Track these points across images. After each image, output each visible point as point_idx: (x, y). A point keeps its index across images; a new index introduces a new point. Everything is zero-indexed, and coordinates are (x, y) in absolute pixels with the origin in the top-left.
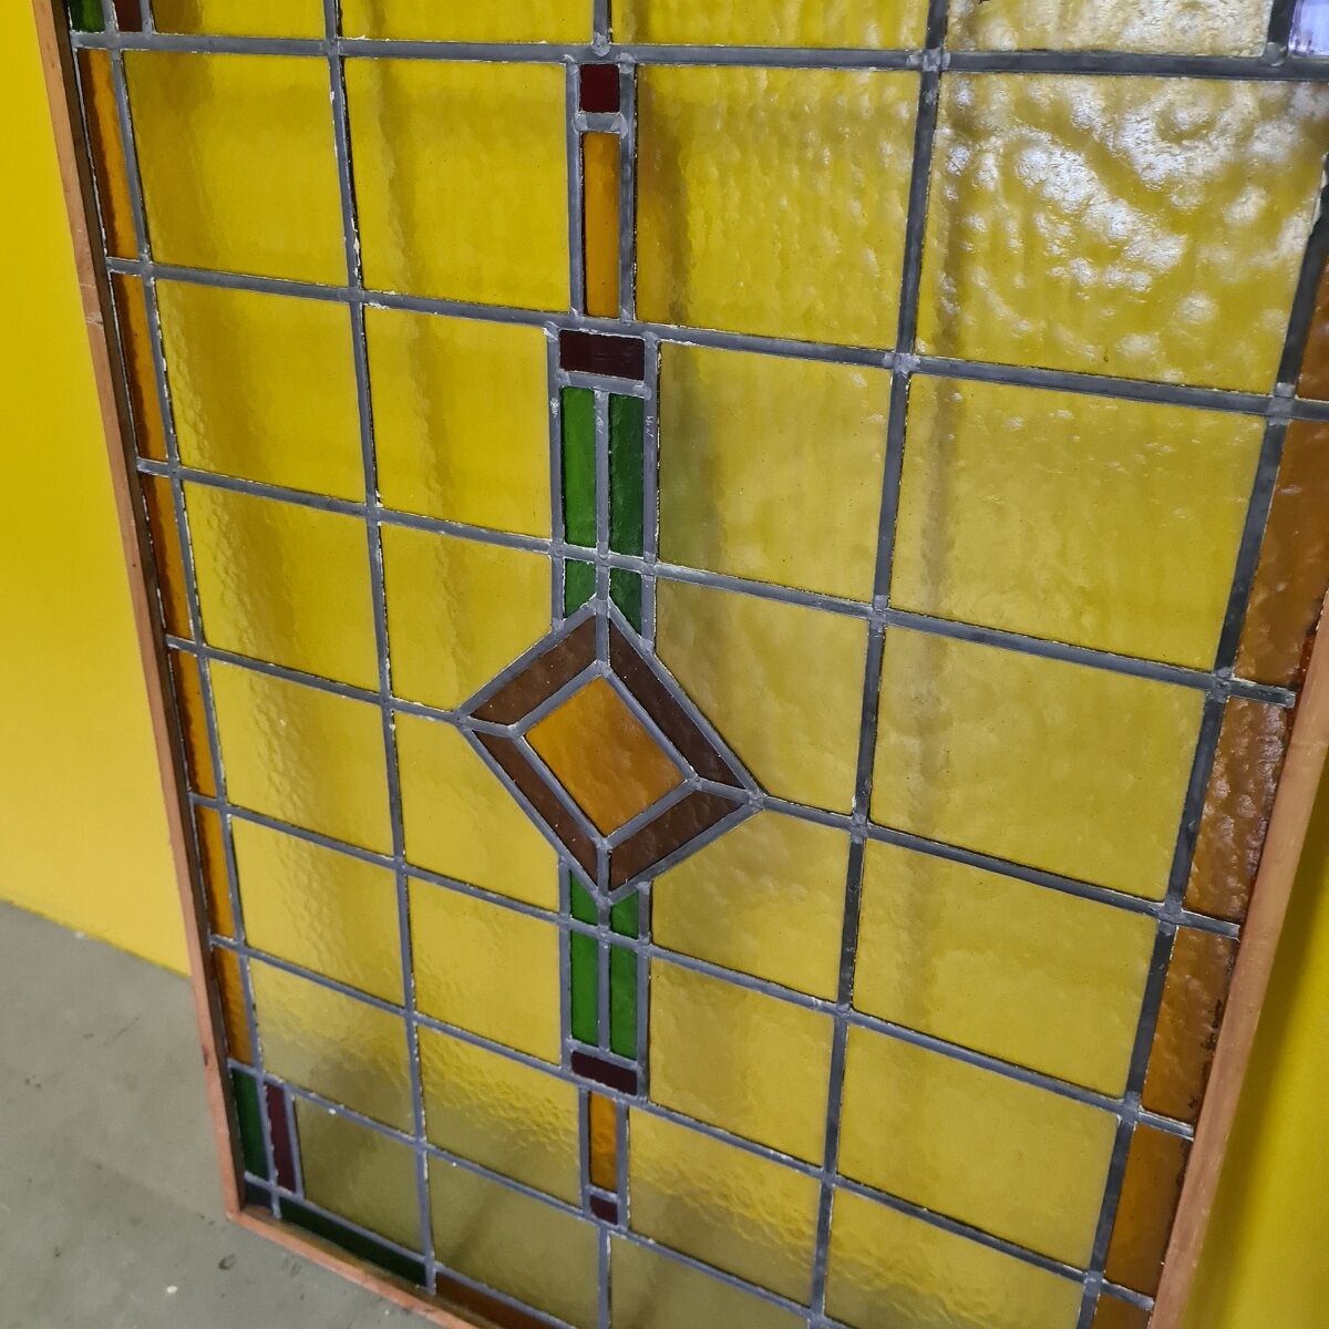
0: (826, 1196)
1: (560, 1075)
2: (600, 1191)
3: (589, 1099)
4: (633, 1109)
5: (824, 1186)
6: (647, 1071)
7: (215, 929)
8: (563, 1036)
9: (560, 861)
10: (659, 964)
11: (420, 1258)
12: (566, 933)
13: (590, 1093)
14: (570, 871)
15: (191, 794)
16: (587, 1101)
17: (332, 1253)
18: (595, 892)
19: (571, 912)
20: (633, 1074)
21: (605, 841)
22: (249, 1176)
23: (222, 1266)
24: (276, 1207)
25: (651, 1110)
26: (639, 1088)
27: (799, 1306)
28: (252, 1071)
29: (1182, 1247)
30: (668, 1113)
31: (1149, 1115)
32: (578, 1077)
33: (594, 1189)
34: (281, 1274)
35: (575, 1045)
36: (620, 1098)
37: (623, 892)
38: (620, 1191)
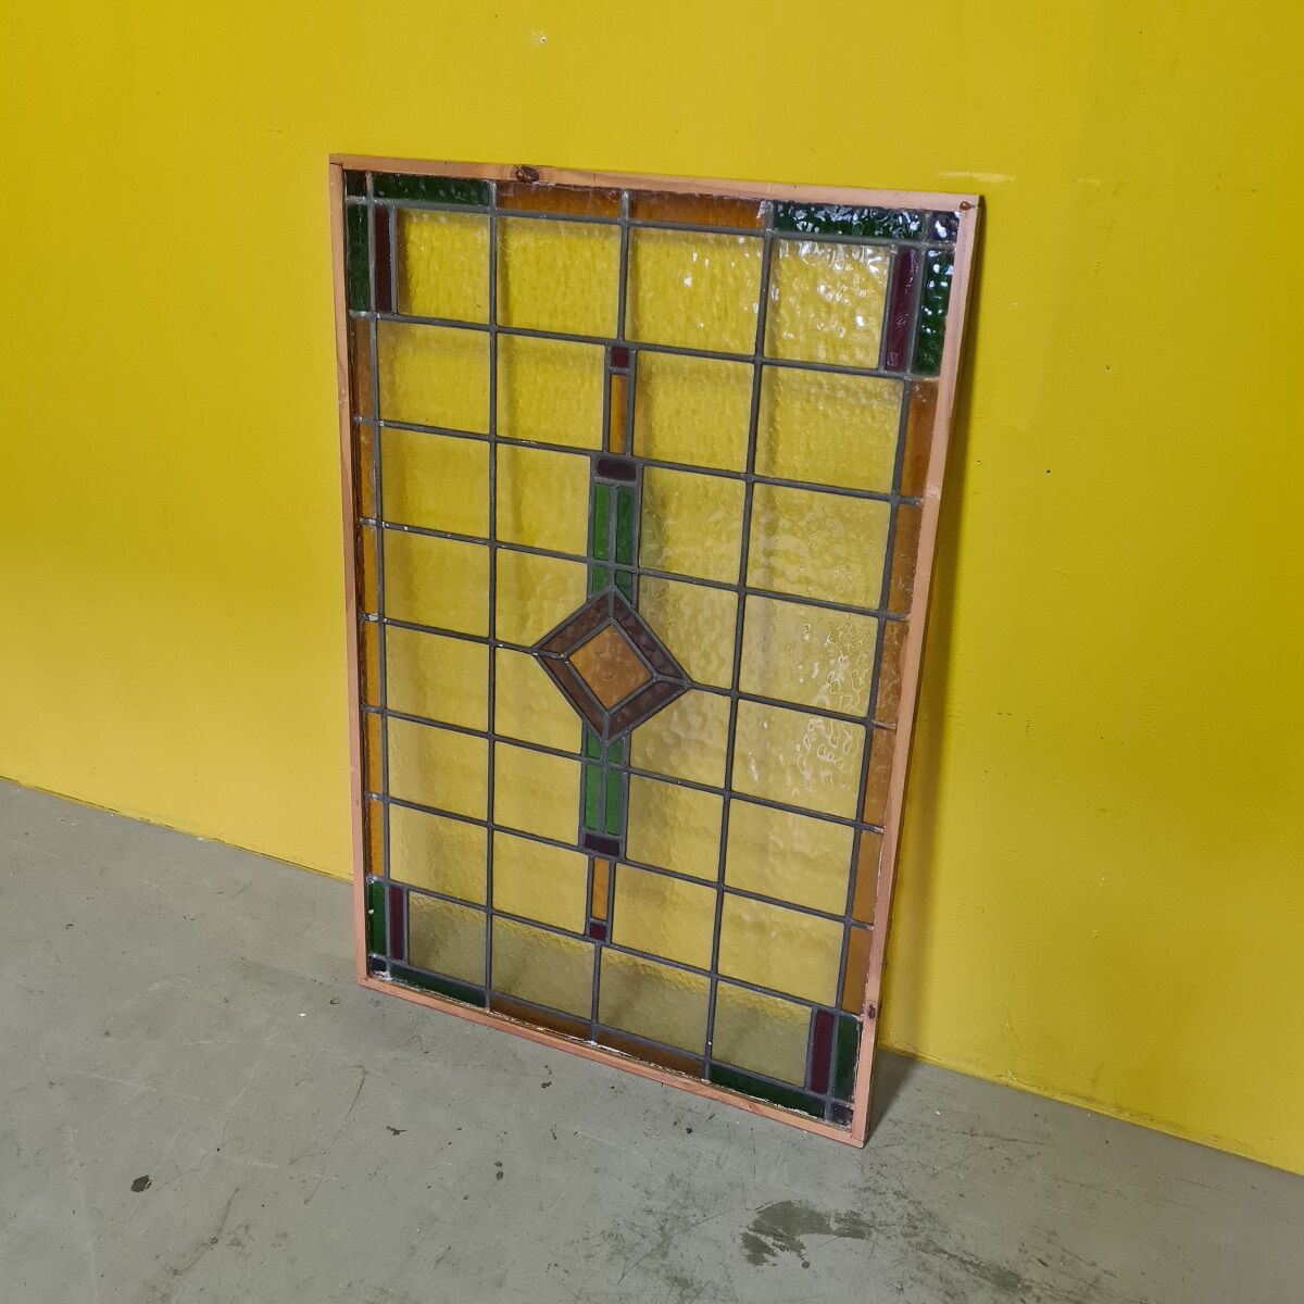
28: (383, 881)
34: (370, 1006)
35: (586, 830)
36: (610, 859)
37: (616, 739)
38: (608, 919)
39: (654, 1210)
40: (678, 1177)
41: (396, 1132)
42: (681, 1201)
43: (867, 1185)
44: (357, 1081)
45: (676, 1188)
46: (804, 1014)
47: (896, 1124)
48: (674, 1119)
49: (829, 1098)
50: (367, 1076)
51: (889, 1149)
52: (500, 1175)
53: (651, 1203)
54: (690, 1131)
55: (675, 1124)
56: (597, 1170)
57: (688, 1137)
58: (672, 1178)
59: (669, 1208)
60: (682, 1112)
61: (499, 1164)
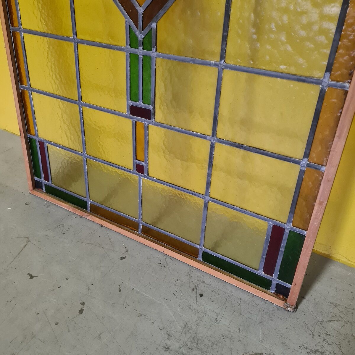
0: (212, 147)
1: (126, 117)
2: (139, 161)
3: (136, 125)
4: (150, 126)
5: (212, 143)
6: (154, 108)
7: (22, 83)
8: (127, 100)
9: (126, 22)
10: (159, 60)
11: (85, 199)
12: (128, 54)
13: (136, 122)
14: (129, 25)
15: (11, 27)
16: (135, 125)
17: (59, 201)
18: (137, 33)
19: (130, 45)
20: (150, 110)
21: (141, 8)
22: (36, 178)
23: (26, 204)
24: (44, 188)
25: (155, 125)
26: (152, 116)
27: (201, 195)
28: (34, 137)
29: (339, 137)
30: (160, 125)
31: (333, 82)
32: (132, 116)
33: (137, 161)
34: (44, 207)
35: (131, 103)
36: (146, 122)
37: (147, 30)
38: (146, 161)
39: (170, 348)
40: (189, 326)
41: (32, 277)
42: (189, 344)
43: (316, 348)
44: (22, 246)
45: (187, 334)
46: (265, 227)
47: (336, 306)
48: (193, 287)
49: (275, 279)
50: (29, 243)
51: (331, 323)
52: (81, 311)
53: (169, 343)
54: (201, 295)
55: (193, 290)
56: (140, 315)
57: (199, 299)
58: (185, 326)
59: (180, 348)
60: (198, 283)
61: (83, 304)
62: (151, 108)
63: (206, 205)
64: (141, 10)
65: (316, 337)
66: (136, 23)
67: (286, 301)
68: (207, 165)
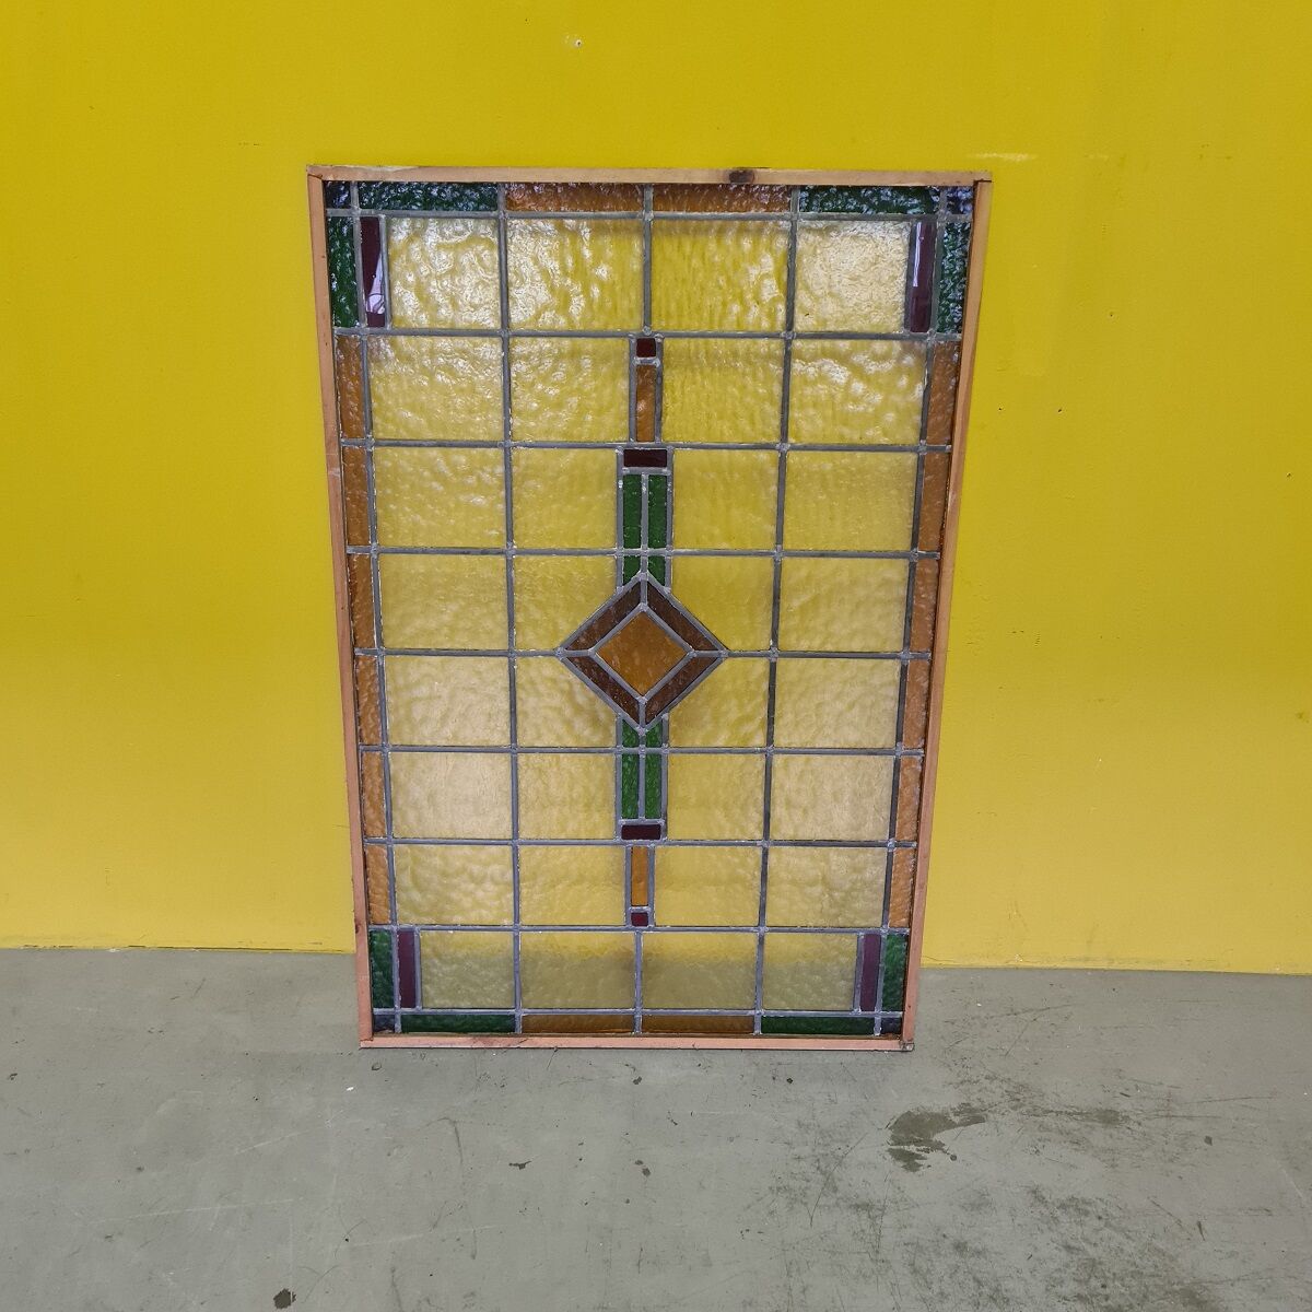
0: (765, 855)
1: (614, 844)
2: (637, 908)
3: (632, 853)
4: (658, 848)
5: (764, 849)
6: (666, 822)
8: (616, 819)
9: (617, 716)
10: (674, 757)
11: (512, 1011)
12: (620, 757)
13: (632, 848)
14: (623, 721)
18: (638, 728)
19: (624, 744)
20: (658, 826)
21: (643, 698)
22: (377, 1011)
23: (374, 1069)
24: (398, 1025)
25: (667, 845)
26: (663, 833)
27: (751, 927)
28: (389, 928)
30: (678, 843)
32: (626, 841)
33: (633, 908)
34: (415, 1060)
35: (623, 822)
36: (651, 844)
37: (654, 723)
38: (650, 903)
39: (802, 1156)
40: (805, 1122)
41: (522, 1166)
42: (821, 1141)
43: (961, 1079)
44: (451, 1133)
45: (809, 1132)
46: (850, 944)
48: (770, 1075)
49: (878, 1013)
50: (458, 1125)
51: (960, 1045)
53: (795, 1151)
54: (790, 1081)
55: (774, 1078)
56: (731, 1139)
57: (791, 1086)
58: (800, 1124)
59: (814, 1150)
60: (773, 1067)
61: (640, 1163)
62: (661, 822)
63: (761, 941)
64: (643, 700)
65: (953, 1067)
66: (636, 717)
67: (901, 1038)
68: (758, 882)
